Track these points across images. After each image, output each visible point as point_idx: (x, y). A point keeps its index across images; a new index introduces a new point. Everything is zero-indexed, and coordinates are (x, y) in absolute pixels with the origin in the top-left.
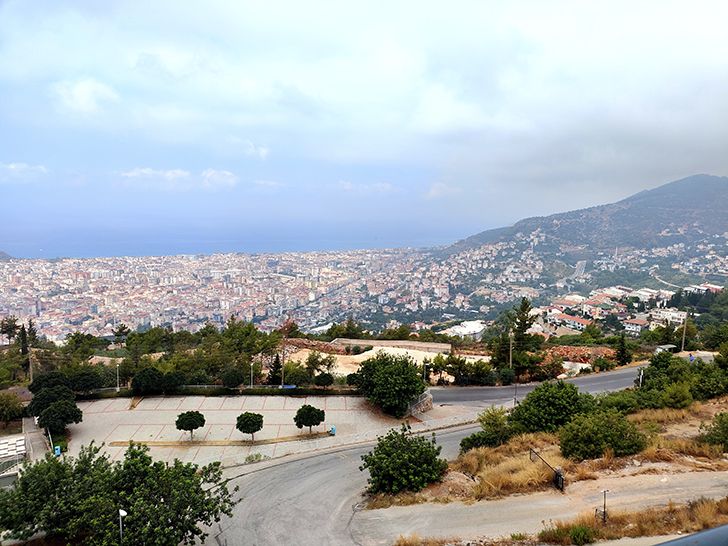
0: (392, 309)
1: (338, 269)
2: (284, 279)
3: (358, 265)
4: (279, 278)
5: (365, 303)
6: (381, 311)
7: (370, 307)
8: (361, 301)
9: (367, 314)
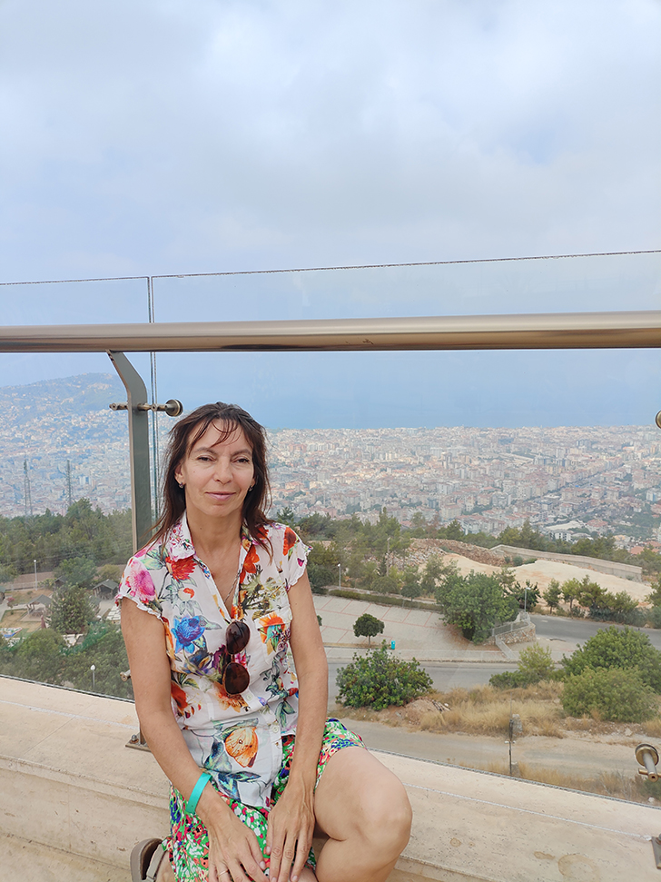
1: (593, 450)
2: (519, 460)
3: (623, 446)
4: (512, 459)
5: (626, 499)
6: (649, 510)
7: (632, 505)
8: (621, 495)
9: (627, 513)
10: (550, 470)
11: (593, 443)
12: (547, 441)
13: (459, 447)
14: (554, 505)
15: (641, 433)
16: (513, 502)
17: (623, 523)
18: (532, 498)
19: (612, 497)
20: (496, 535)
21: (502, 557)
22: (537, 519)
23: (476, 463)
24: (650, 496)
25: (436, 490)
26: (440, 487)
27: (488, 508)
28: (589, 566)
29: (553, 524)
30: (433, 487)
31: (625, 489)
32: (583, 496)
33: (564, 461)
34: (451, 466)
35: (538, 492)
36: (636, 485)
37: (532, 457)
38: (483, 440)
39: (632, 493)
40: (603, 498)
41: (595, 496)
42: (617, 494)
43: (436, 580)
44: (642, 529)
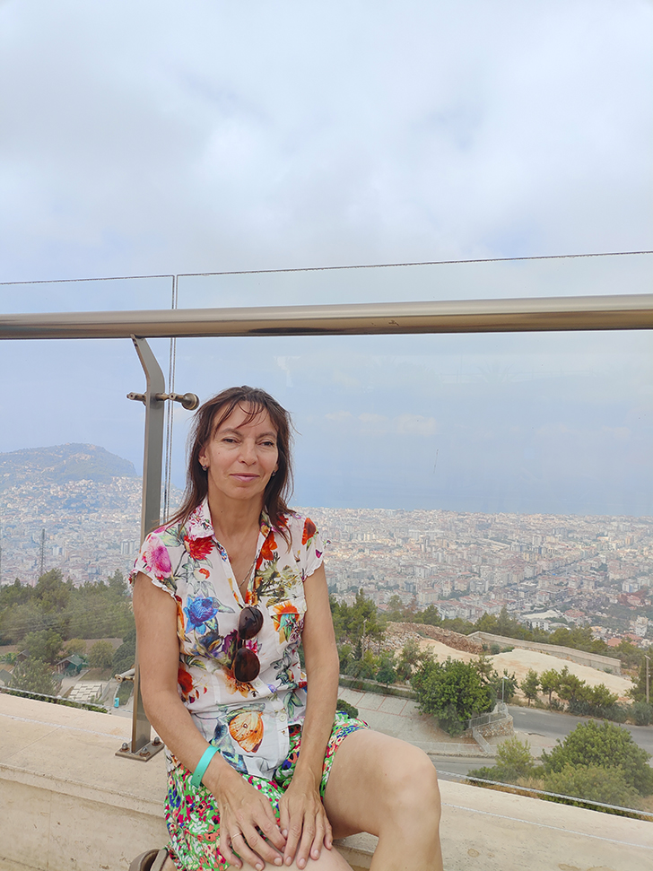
0: (643, 602)
1: (570, 539)
2: (496, 547)
3: (598, 535)
4: (490, 544)
5: (602, 589)
6: (626, 602)
7: (608, 595)
8: (597, 585)
9: (602, 604)
10: (526, 557)
11: (570, 532)
12: (523, 528)
13: (436, 531)
14: (531, 593)
15: (615, 524)
16: (491, 589)
17: (599, 614)
18: (509, 585)
19: (588, 587)
20: (474, 622)
21: (479, 644)
22: (513, 607)
23: (454, 547)
24: (626, 587)
25: (414, 574)
26: (417, 570)
27: (466, 593)
28: (567, 657)
29: (530, 613)
30: (410, 570)
31: (600, 579)
32: (560, 584)
33: (540, 548)
34: (429, 549)
35: (515, 579)
36: (612, 576)
37: (510, 544)
38: (461, 524)
39: (607, 583)
40: (579, 587)
41: (572, 585)
42: (592, 584)
43: (412, 666)
44: (618, 621)
